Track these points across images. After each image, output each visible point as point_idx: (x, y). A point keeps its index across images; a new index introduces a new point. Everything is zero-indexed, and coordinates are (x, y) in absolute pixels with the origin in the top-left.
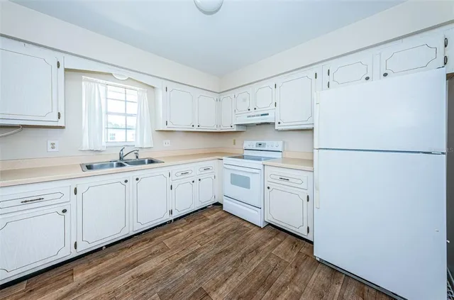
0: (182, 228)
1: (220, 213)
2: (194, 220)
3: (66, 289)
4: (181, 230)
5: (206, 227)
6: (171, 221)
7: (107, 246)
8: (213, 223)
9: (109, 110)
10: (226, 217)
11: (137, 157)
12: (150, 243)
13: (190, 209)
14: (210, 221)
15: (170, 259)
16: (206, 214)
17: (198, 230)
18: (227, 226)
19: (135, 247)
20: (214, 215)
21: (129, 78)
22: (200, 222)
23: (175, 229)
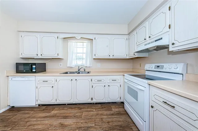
0: (96, 109)
1: (121, 109)
2: (105, 107)
3: (48, 114)
4: (94, 110)
5: (107, 115)
6: (94, 103)
7: (68, 104)
8: (113, 115)
9: (78, 52)
10: (124, 114)
11: (85, 71)
12: (79, 110)
13: (102, 101)
14: (112, 112)
15: (77, 124)
16: (113, 107)
17: (102, 114)
18: (119, 121)
19: (74, 109)
20: (117, 110)
21: (81, 38)
22: (106, 110)
23: (92, 108)
